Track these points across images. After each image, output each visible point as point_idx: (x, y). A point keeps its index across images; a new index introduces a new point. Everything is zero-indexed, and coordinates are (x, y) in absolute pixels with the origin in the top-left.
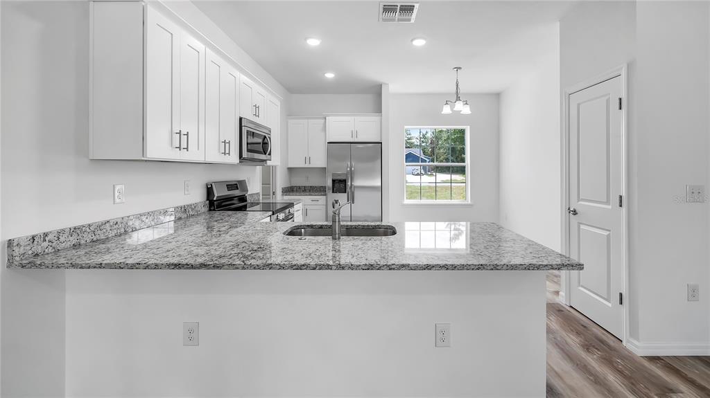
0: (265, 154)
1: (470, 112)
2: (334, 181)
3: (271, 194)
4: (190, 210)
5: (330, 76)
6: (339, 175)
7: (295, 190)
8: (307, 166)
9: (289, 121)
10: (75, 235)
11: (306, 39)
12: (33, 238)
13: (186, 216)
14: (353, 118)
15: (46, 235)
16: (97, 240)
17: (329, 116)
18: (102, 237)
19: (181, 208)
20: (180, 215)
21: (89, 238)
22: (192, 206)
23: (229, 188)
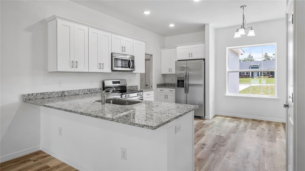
0: (129, 68)
1: (255, 35)
2: (178, 81)
3: (151, 87)
4: (92, 91)
5: (172, 26)
6: (181, 78)
7: (167, 85)
8: (170, 73)
9: (162, 50)
10: (42, 95)
11: (143, 12)
12: (29, 94)
13: (90, 93)
14: (190, 46)
15: (33, 94)
16: (50, 98)
17: (177, 46)
18: (52, 97)
19: (87, 89)
20: (87, 92)
21: (47, 96)
22: (94, 89)
23: (113, 83)
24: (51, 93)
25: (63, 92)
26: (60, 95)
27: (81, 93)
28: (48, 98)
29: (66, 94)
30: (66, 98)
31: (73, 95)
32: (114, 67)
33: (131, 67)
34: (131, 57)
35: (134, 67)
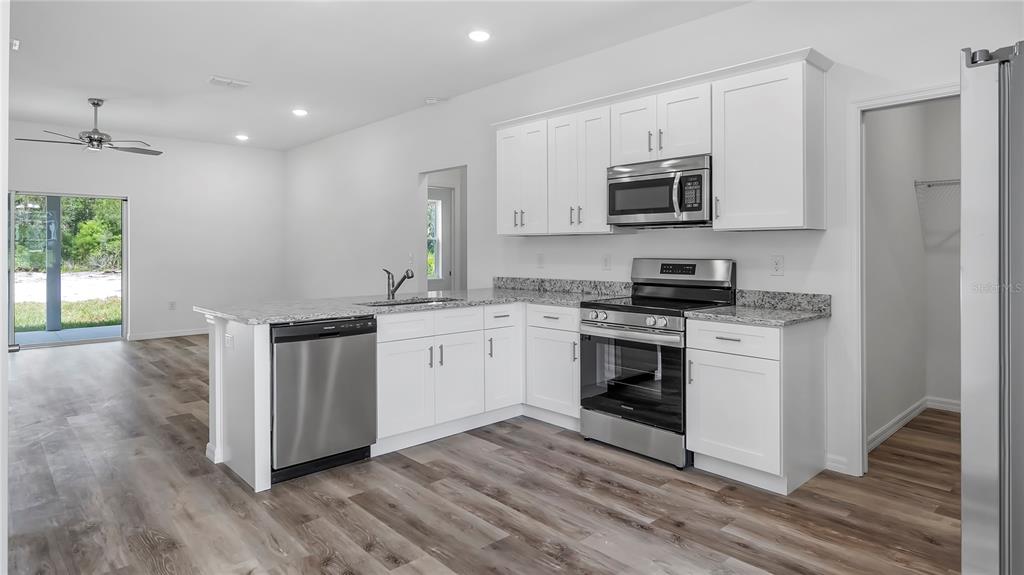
4: (603, 288)
13: (596, 292)
23: (665, 269)
26: (537, 288)
32: (610, 214)
33: (676, 207)
34: (684, 166)
35: (700, 204)
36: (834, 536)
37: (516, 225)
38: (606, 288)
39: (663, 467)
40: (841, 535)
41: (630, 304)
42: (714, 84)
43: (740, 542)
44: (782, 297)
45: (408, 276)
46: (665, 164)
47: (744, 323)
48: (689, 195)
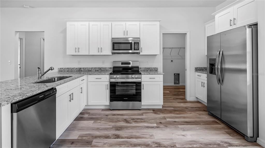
10: (68, 69)
12: (61, 68)
18: (73, 70)
19: (98, 68)
20: (97, 70)
21: (71, 70)
22: (104, 68)
23: (122, 63)
24: (73, 68)
25: (80, 68)
26: (78, 70)
27: (93, 70)
28: (71, 71)
29: (82, 69)
30: (82, 72)
31: (87, 71)
32: (113, 50)
33: (133, 49)
34: (134, 40)
35: (139, 49)
36: (178, 113)
37: (76, 52)
38: (104, 69)
39: (136, 111)
40: (179, 113)
41: (112, 73)
42: (141, 23)
43: (172, 121)
44: (149, 68)
45: (51, 69)
46: (129, 39)
47: (156, 74)
48: (136, 47)
